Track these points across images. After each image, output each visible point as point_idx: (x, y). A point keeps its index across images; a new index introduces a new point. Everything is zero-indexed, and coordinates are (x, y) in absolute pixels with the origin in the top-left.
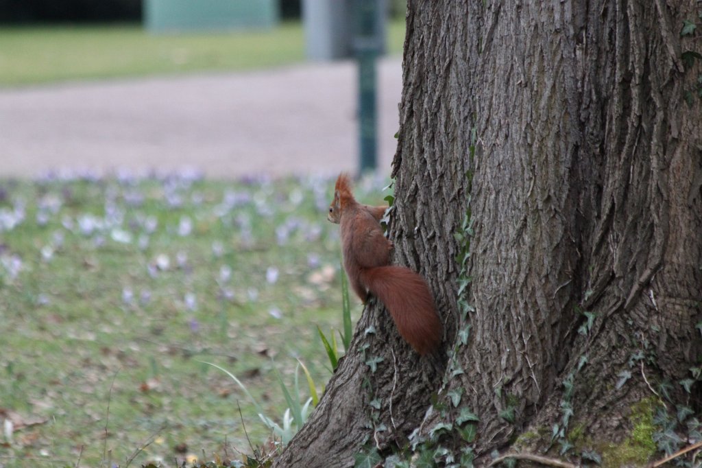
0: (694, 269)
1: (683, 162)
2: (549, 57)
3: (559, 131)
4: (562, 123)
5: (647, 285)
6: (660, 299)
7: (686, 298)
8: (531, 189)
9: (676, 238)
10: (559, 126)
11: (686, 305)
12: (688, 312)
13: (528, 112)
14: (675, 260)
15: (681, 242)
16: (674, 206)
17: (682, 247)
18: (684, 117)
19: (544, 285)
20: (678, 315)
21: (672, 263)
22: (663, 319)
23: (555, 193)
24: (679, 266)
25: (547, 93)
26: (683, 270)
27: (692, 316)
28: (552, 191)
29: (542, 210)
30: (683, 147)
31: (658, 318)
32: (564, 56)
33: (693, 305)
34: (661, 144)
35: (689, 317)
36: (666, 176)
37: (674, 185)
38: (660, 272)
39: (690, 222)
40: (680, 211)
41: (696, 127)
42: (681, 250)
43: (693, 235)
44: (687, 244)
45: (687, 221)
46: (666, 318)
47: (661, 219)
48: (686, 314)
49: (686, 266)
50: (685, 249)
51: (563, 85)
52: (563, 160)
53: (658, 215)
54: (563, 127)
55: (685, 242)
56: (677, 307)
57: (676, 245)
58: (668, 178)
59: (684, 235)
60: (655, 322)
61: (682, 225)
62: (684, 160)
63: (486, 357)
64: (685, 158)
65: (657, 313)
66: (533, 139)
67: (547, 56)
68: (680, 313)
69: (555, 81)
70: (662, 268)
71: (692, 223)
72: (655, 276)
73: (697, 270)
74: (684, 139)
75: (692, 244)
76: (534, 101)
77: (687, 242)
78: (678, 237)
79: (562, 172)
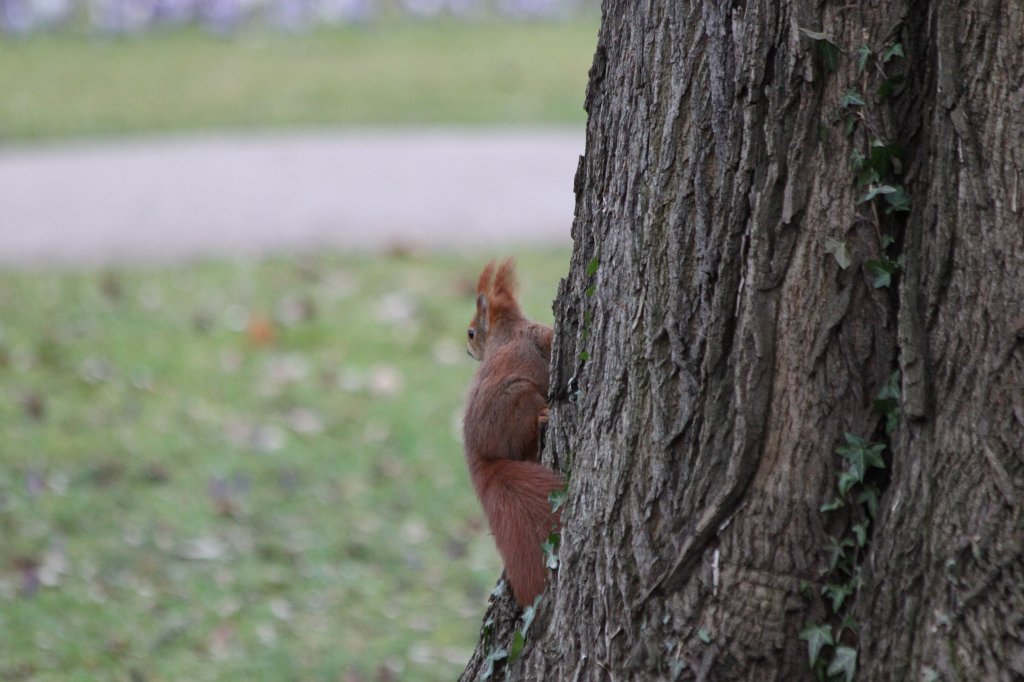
0: (808, 510)
1: (807, 276)
2: (680, 33)
3: (692, 194)
4: (698, 175)
5: (710, 538)
6: (730, 570)
7: (783, 573)
8: (638, 315)
9: (780, 440)
10: (692, 182)
11: (781, 588)
12: (784, 602)
13: (642, 148)
14: (769, 489)
15: (788, 448)
16: (783, 370)
17: (788, 460)
18: (817, 179)
19: (649, 520)
20: (758, 607)
21: (763, 495)
22: (726, 615)
23: (676, 326)
24: (776, 500)
25: (672, 111)
26: (782, 512)
27: (791, 613)
28: (670, 321)
29: (652, 360)
30: (809, 242)
31: (716, 612)
32: (708, 32)
33: (795, 590)
34: (765, 235)
35: (783, 616)
36: (773, 304)
37: (788, 325)
38: (741, 511)
39: (810, 407)
40: (792, 382)
41: (836, 203)
42: (786, 467)
43: (815, 437)
44: (798, 454)
45: (804, 405)
46: (732, 615)
47: (748, 396)
48: (777, 607)
49: (791, 503)
50: (793, 464)
51: (708, 95)
52: (699, 255)
53: (743, 387)
54: (702, 185)
55: (795, 449)
56: (760, 591)
57: (777, 454)
58: (778, 309)
59: (795, 436)
60: (709, 620)
61: (794, 412)
62: (808, 273)
63: (555, 667)
64: (812, 267)
65: (716, 601)
66: (645, 208)
67: (676, 31)
68: (764, 604)
69: (689, 86)
70: (745, 504)
71: (815, 411)
72: (732, 522)
73: (813, 513)
74: (809, 227)
75: (810, 454)
76: (652, 126)
77: (800, 450)
78: (784, 438)
79: (696, 283)
